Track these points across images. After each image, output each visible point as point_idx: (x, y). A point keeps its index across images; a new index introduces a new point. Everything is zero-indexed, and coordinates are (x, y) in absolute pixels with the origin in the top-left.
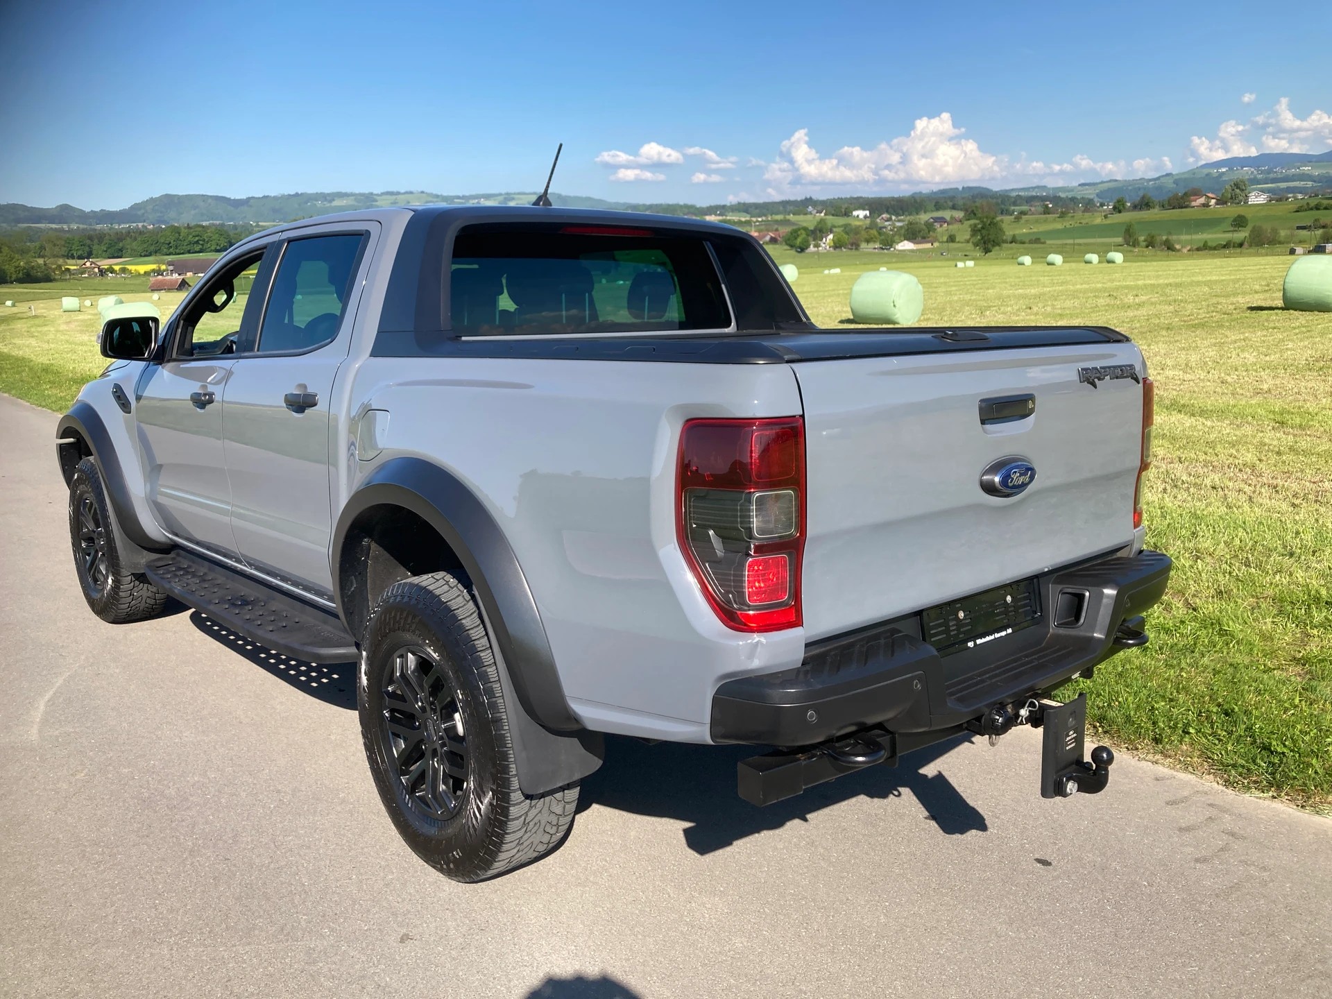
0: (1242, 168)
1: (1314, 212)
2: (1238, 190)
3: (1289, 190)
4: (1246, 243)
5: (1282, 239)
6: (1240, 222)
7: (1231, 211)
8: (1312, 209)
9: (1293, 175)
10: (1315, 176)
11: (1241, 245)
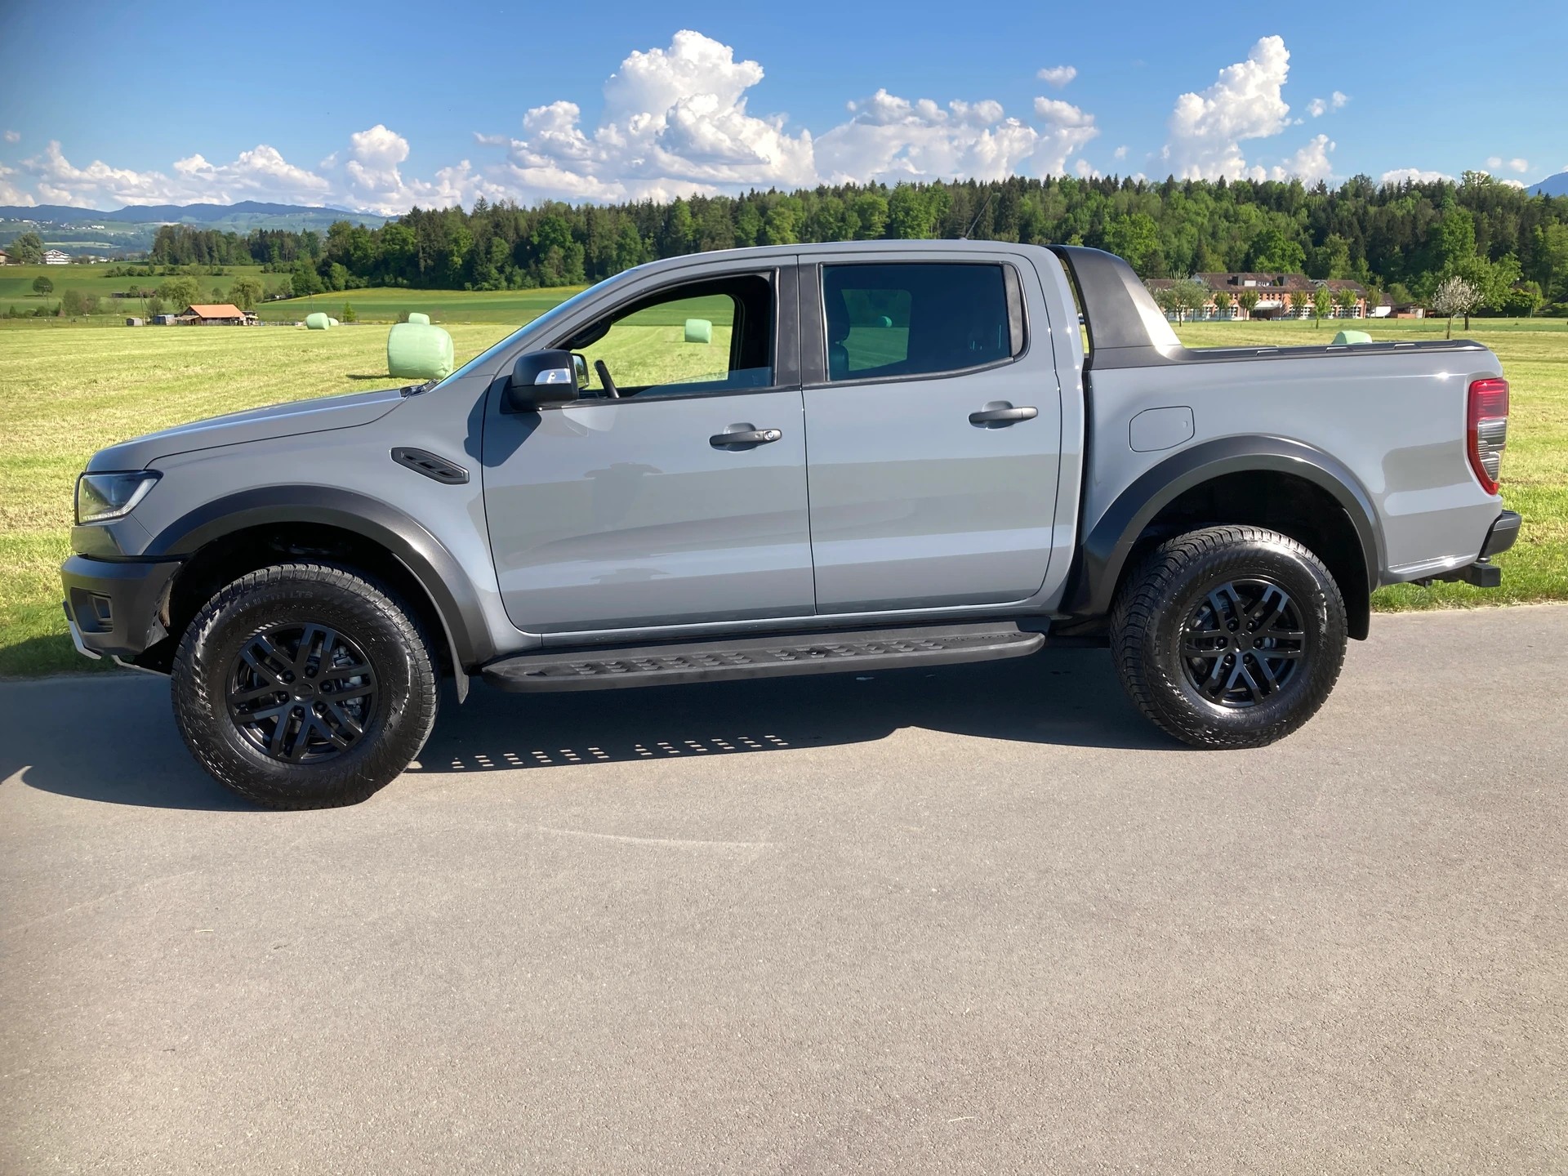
0: (21, 220)
1: (128, 278)
2: (30, 247)
3: (90, 251)
4: (61, 311)
5: (103, 308)
6: (42, 286)
7: (28, 271)
8: (124, 275)
9: (85, 234)
10: (110, 237)
11: (56, 313)
